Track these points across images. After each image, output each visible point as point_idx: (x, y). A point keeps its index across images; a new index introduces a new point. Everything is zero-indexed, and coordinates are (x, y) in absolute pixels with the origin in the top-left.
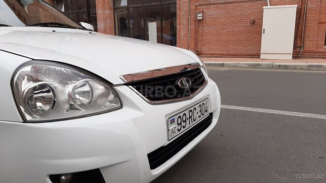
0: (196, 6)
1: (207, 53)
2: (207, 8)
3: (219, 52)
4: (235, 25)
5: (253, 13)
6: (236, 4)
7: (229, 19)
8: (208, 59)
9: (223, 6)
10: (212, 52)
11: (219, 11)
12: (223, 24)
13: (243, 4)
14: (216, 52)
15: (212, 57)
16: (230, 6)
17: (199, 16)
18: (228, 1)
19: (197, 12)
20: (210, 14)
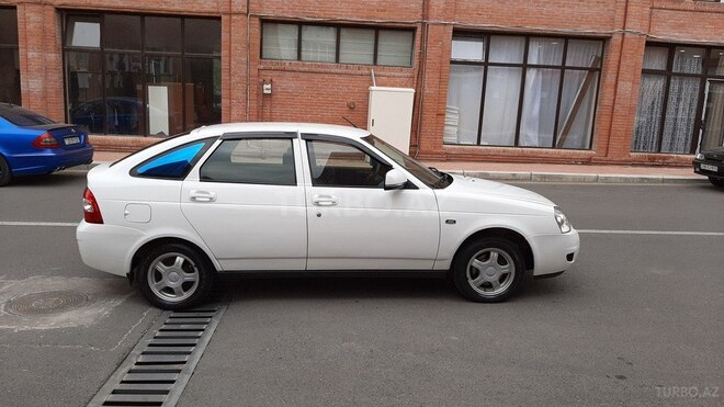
0: (259, 70)
2: (279, 76)
5: (352, 93)
7: (315, 97)
9: (305, 76)
11: (299, 83)
12: (306, 105)
16: (317, 78)
17: (267, 88)
18: (314, 69)
19: (261, 80)
20: (284, 86)
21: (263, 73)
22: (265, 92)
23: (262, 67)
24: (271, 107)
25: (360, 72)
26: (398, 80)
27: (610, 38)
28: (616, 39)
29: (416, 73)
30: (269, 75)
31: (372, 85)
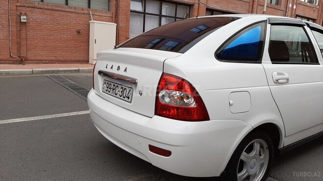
0: (16, 6)
1: (33, 58)
2: (31, 11)
3: (47, 58)
4: (62, 32)
5: (79, 24)
6: (62, 13)
7: (56, 25)
8: (35, 65)
9: (49, 12)
10: (39, 58)
11: (45, 16)
12: (50, 31)
13: (69, 14)
14: (44, 58)
15: (39, 63)
16: (56, 14)
17: (23, 18)
18: (55, 8)
19: (18, 13)
20: (35, 17)
21: (19, 8)
22: (22, 21)
23: (18, 4)
24: (26, 31)
25: (82, 12)
26: (104, 18)
27: (194, 5)
28: (196, 6)
29: (114, 14)
30: (24, 10)
31: (91, 20)
